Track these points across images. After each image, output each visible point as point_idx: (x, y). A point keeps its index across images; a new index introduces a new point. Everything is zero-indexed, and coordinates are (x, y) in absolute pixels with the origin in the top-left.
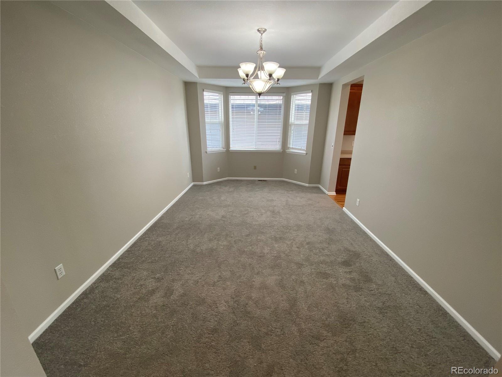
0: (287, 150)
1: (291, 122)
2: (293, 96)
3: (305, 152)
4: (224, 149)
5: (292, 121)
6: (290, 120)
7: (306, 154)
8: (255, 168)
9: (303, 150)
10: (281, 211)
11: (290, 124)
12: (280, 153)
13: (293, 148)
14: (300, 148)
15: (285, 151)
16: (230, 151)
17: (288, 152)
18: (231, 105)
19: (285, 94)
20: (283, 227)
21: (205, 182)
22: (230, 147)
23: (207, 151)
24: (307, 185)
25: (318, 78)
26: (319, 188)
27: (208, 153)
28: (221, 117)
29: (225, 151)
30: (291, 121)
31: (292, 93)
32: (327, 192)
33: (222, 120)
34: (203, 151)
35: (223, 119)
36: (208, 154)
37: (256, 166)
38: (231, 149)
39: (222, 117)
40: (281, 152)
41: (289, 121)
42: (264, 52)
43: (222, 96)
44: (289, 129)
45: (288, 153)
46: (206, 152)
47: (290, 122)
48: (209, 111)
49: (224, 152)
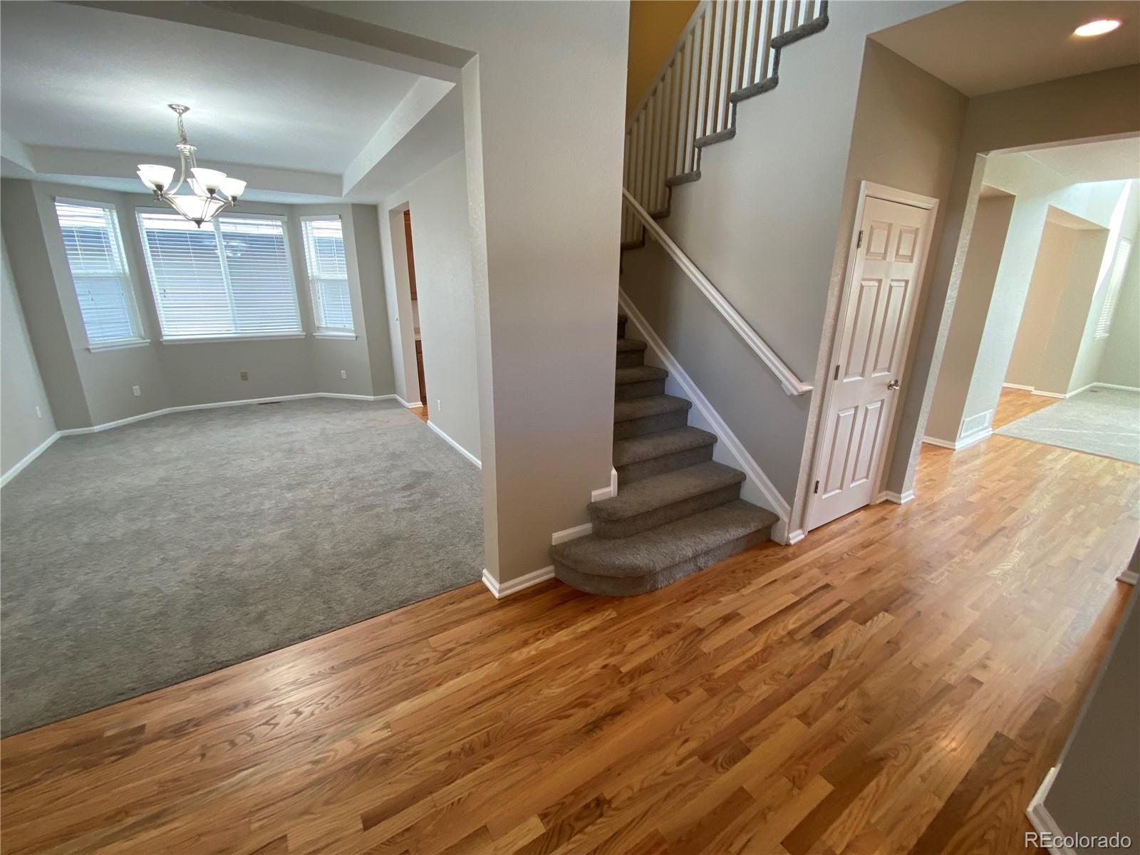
0: (315, 332)
1: (312, 276)
2: (306, 224)
3: (353, 334)
4: (144, 339)
5: (315, 274)
6: (309, 271)
7: (356, 337)
8: (244, 377)
9: (350, 331)
10: (306, 447)
11: (310, 279)
12: (302, 339)
13: (327, 328)
14: (342, 326)
15: (312, 334)
16: (164, 343)
17: (320, 337)
18: (145, 235)
19: (285, 218)
20: (308, 468)
21: (96, 425)
22: (162, 334)
23: (91, 347)
24: (371, 398)
25: (342, 194)
26: (395, 400)
27: (92, 351)
28: (118, 260)
29: (148, 344)
30: (312, 272)
31: (301, 218)
32: (407, 404)
33: (124, 270)
34: (76, 347)
35: (126, 267)
36: (93, 353)
37: (246, 373)
38: (165, 338)
39: (122, 262)
40: (304, 337)
41: (307, 274)
42: (192, 147)
43: (115, 214)
44: (311, 289)
45: (317, 339)
46: (88, 350)
47: (310, 275)
48: (78, 248)
49: (146, 346)
